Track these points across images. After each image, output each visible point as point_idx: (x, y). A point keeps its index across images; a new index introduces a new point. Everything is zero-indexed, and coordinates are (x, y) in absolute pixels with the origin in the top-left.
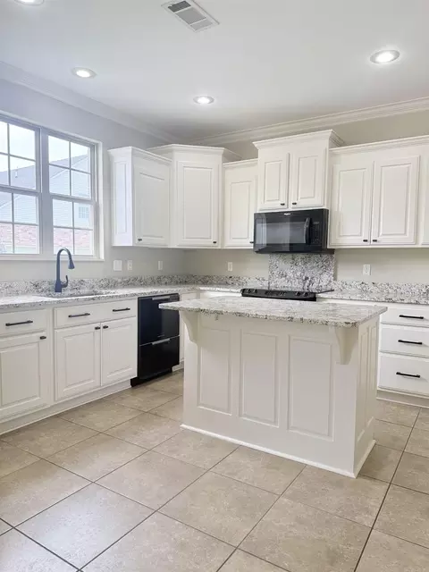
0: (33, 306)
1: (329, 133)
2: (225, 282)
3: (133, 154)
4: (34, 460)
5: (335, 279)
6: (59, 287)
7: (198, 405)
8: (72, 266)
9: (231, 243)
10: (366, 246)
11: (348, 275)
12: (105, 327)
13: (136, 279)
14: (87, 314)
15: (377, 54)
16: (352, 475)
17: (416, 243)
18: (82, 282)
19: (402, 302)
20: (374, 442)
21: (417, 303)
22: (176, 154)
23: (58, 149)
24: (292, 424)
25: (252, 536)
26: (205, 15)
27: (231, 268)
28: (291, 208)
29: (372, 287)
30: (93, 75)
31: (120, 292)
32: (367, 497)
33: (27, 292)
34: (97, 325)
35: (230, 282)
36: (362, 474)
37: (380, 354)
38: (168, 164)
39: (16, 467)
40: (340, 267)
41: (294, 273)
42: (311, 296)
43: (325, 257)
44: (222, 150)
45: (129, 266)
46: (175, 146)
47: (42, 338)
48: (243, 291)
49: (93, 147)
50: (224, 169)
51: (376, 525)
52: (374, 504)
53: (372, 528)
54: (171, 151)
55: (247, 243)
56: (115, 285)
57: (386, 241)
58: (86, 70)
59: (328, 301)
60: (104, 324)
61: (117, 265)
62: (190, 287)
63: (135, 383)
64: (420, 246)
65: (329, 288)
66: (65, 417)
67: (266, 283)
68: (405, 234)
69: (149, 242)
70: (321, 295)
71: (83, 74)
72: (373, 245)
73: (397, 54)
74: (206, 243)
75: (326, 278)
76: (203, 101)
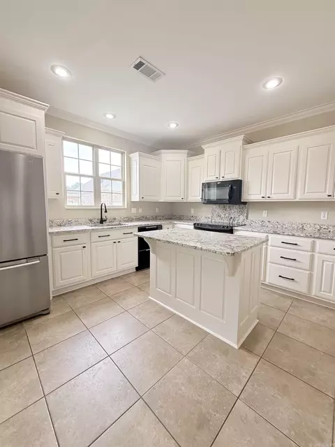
0: (78, 232)
1: (242, 137)
2: (189, 219)
3: (139, 156)
4: (69, 310)
5: (247, 219)
6: (102, 221)
7: (156, 287)
8: (106, 212)
9: (191, 199)
10: (264, 200)
11: (255, 216)
12: (119, 242)
13: (143, 217)
14: (108, 236)
15: (267, 82)
16: (236, 347)
17: (295, 198)
18: (115, 219)
19: (283, 234)
20: (258, 321)
21: (293, 235)
22: (163, 155)
23: (103, 155)
24: (202, 308)
25: (154, 389)
26: (156, 70)
27: (192, 211)
28: (221, 180)
29: (268, 224)
30: (115, 116)
31: (130, 224)
32: (242, 367)
33: (85, 224)
34: (114, 241)
36: (243, 347)
37: (269, 264)
38: (160, 160)
39: (59, 314)
40: (250, 211)
41: (225, 215)
42: (229, 228)
43: (242, 206)
44: (186, 151)
45: (140, 211)
46: (163, 151)
47: (83, 247)
48: (195, 224)
49: (122, 154)
50: (188, 161)
51: (242, 396)
52: (245, 374)
53: (238, 398)
54: (160, 153)
55: (198, 199)
56: (132, 220)
57: (275, 197)
58: (110, 113)
59: (240, 232)
60: (118, 240)
61: (134, 210)
62: (169, 221)
63: (138, 269)
64: (297, 200)
65: (244, 223)
66: (97, 286)
67: (210, 220)
68: (288, 193)
69: (147, 199)
70: (236, 228)
71: (110, 116)
72: (268, 200)
73: (281, 81)
74: (178, 199)
75: (242, 218)
76: (173, 126)
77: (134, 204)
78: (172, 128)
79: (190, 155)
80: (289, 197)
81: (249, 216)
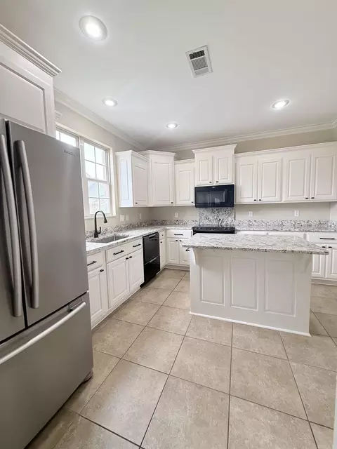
1: (235, 146)
2: (173, 224)
3: (132, 155)
5: (235, 219)
6: (96, 235)
7: (201, 300)
8: (106, 222)
9: (180, 203)
10: (255, 203)
11: (242, 217)
12: (131, 257)
13: (130, 225)
14: (122, 251)
22: (150, 156)
24: (267, 308)
27: (176, 216)
28: (215, 184)
29: (254, 223)
30: (116, 103)
34: (126, 257)
35: (177, 223)
38: (147, 161)
40: (237, 213)
41: (213, 217)
43: (229, 208)
44: (173, 154)
45: (127, 217)
46: (150, 151)
47: (101, 271)
49: (107, 150)
50: (175, 164)
55: (190, 203)
57: (266, 200)
58: (112, 100)
60: (130, 255)
61: (122, 218)
63: (143, 286)
64: (282, 202)
65: (232, 224)
67: (197, 223)
68: (275, 196)
69: (140, 204)
71: (110, 103)
72: (258, 202)
73: (288, 102)
74: (168, 204)
75: (230, 219)
76: (172, 126)
77: (123, 211)
78: (170, 128)
79: (177, 158)
80: (275, 200)
81: (237, 216)
